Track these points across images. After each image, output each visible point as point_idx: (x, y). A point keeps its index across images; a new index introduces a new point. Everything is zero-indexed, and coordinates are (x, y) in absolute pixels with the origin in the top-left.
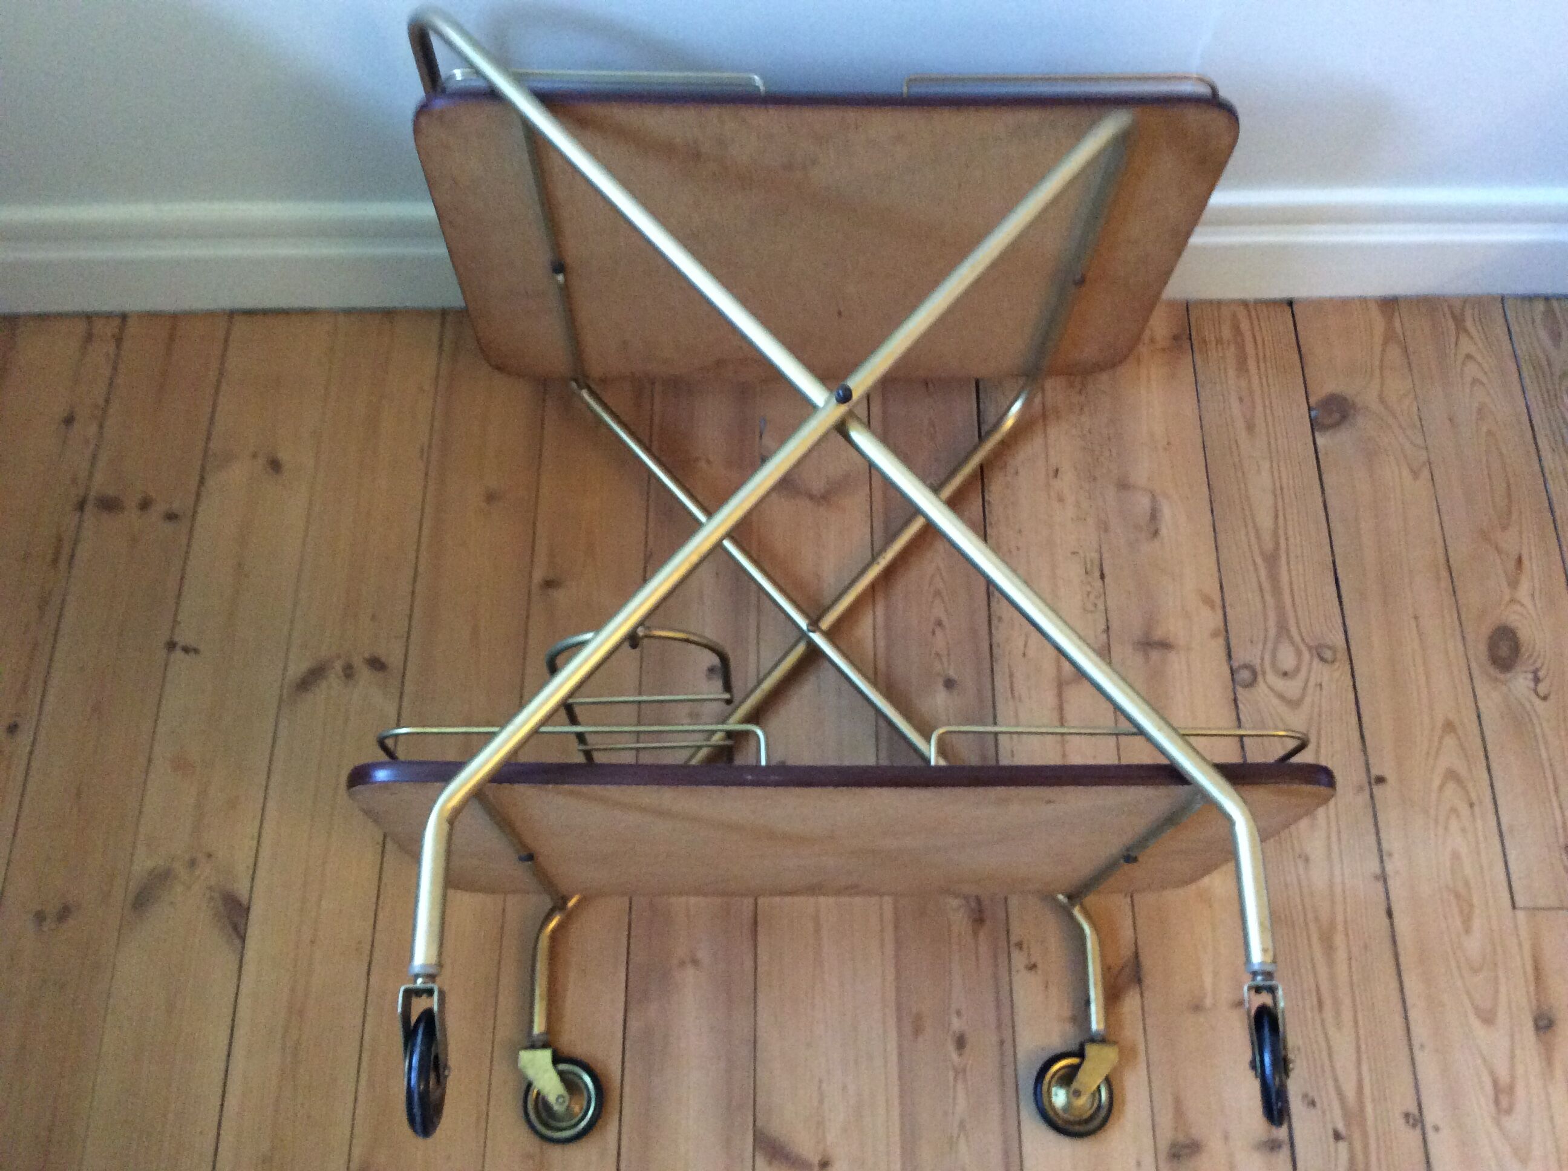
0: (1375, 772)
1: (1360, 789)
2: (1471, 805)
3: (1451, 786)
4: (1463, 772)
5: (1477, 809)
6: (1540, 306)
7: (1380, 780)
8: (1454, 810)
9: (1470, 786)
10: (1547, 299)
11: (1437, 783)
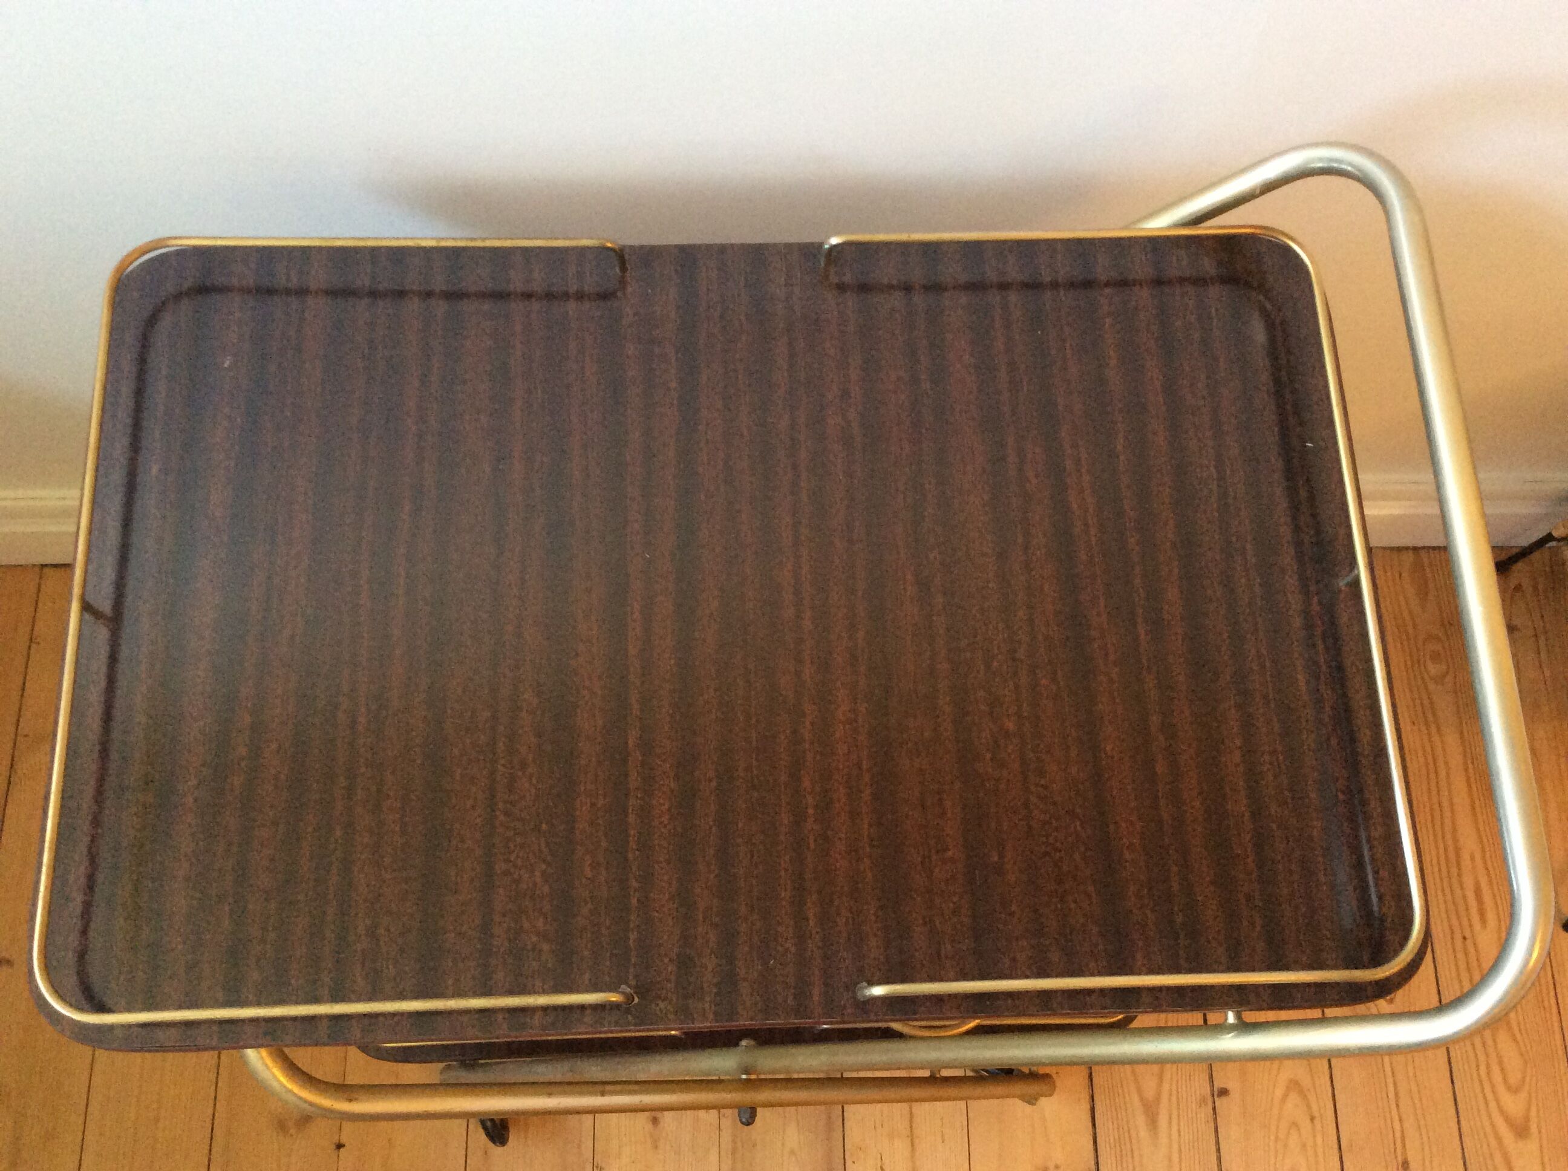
0: (1218, 1084)
1: (1203, 1101)
2: (1312, 1119)
3: (1294, 1098)
4: (1306, 1082)
5: (1317, 1122)
6: (1408, 558)
7: (1224, 1092)
8: (1295, 1124)
9: (1312, 1098)
10: (1415, 549)
11: (1279, 1092)
